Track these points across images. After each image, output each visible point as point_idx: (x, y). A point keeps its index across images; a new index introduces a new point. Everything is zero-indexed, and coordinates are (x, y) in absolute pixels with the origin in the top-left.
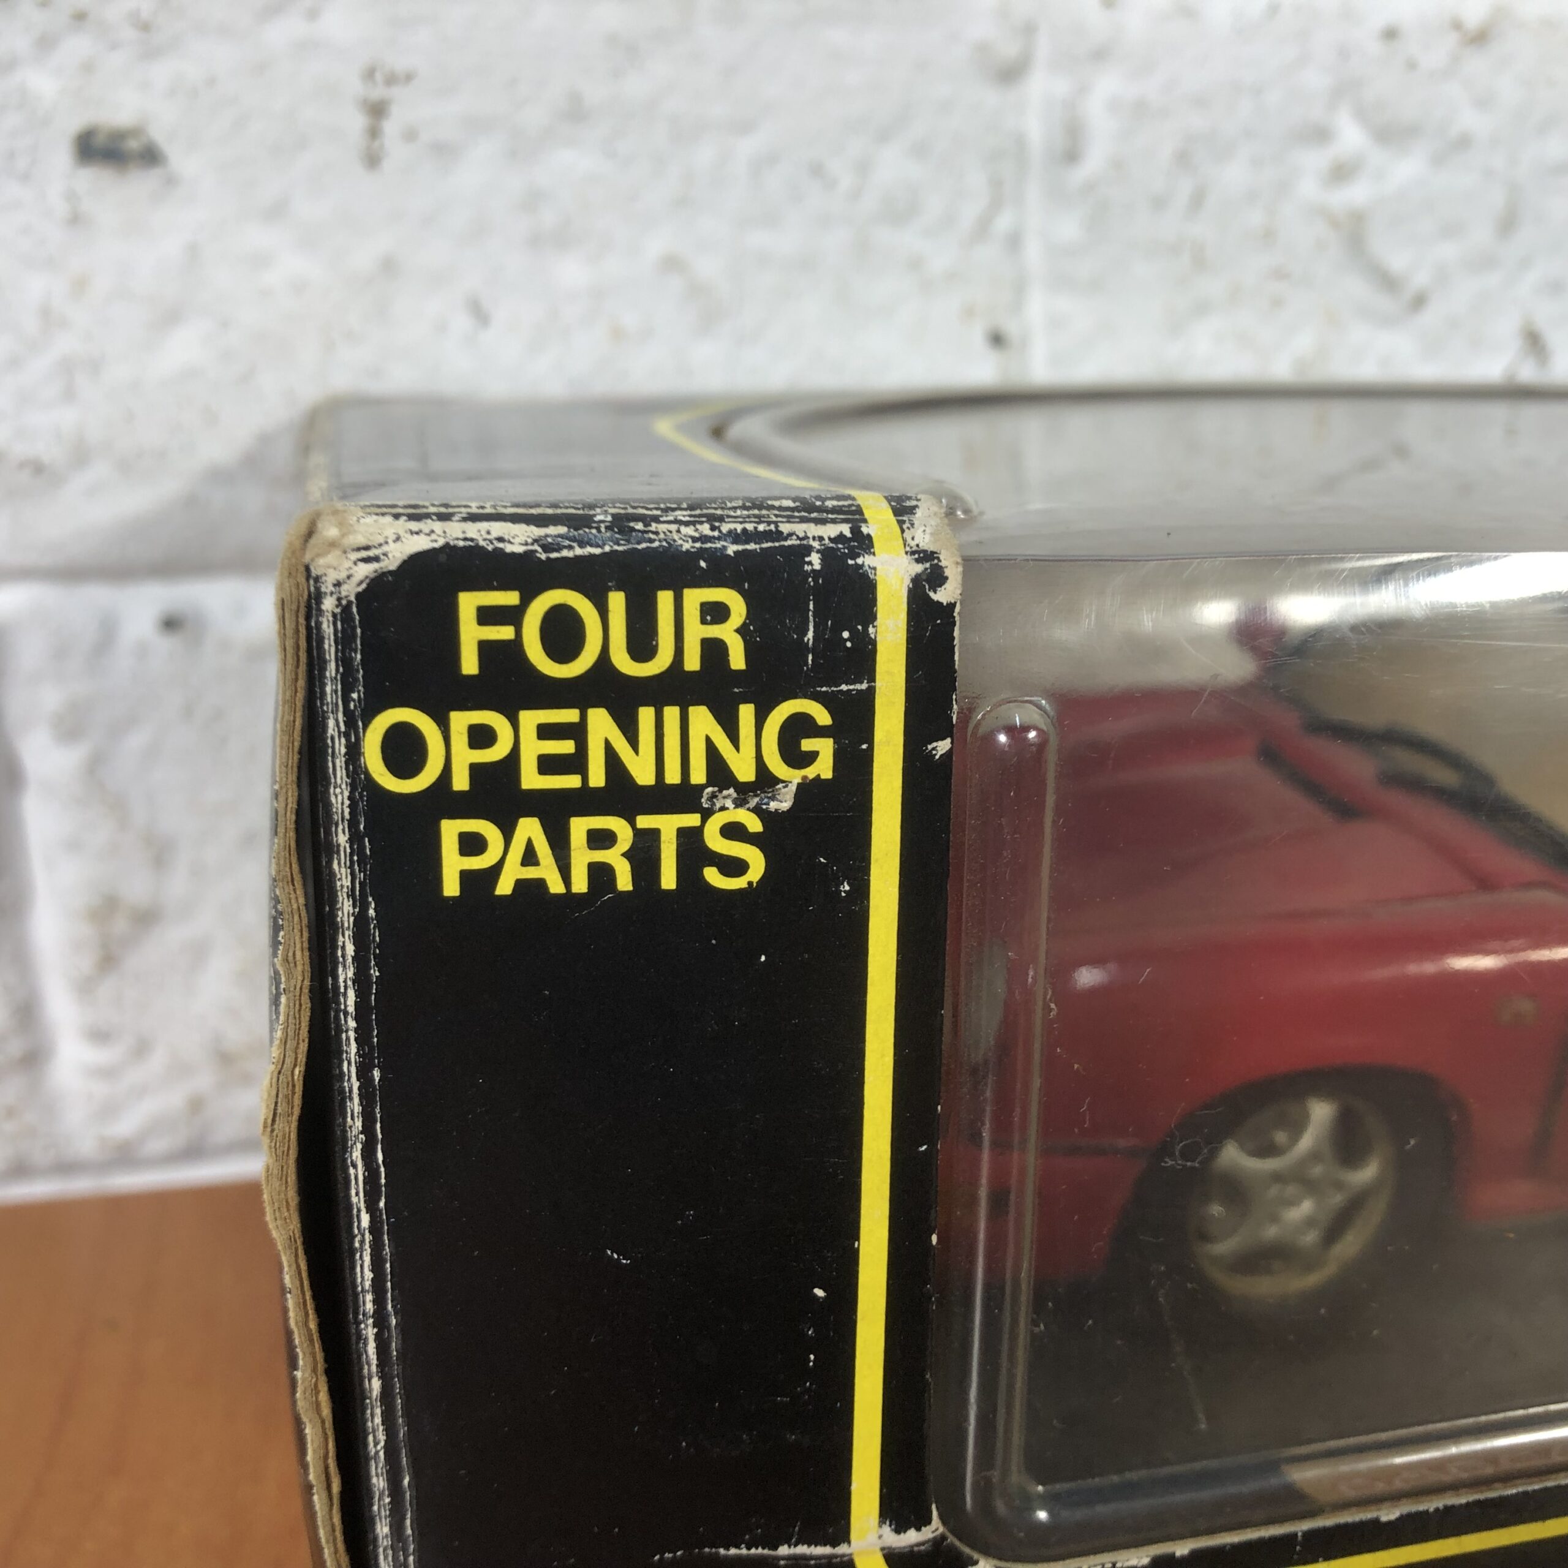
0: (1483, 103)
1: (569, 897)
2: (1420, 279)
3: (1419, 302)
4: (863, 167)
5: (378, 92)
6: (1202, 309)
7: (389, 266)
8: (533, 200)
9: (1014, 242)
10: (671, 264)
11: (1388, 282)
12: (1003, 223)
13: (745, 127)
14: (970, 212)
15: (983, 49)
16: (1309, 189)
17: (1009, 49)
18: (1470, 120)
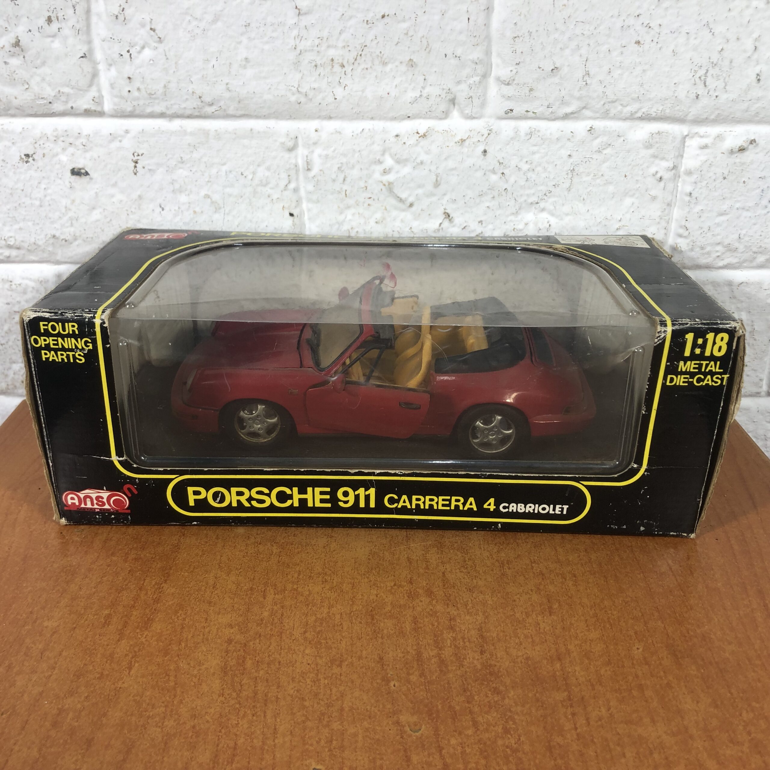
0: (428, 153)
1: (59, 362)
2: (411, 199)
3: (411, 205)
4: (254, 173)
5: (136, 158)
6: (348, 207)
7: (140, 197)
8: (173, 182)
9: (296, 190)
10: (207, 196)
11: (401, 200)
12: (292, 186)
13: (224, 164)
14: (283, 184)
15: (283, 143)
16: (377, 176)
17: (290, 144)
18: (423, 157)
